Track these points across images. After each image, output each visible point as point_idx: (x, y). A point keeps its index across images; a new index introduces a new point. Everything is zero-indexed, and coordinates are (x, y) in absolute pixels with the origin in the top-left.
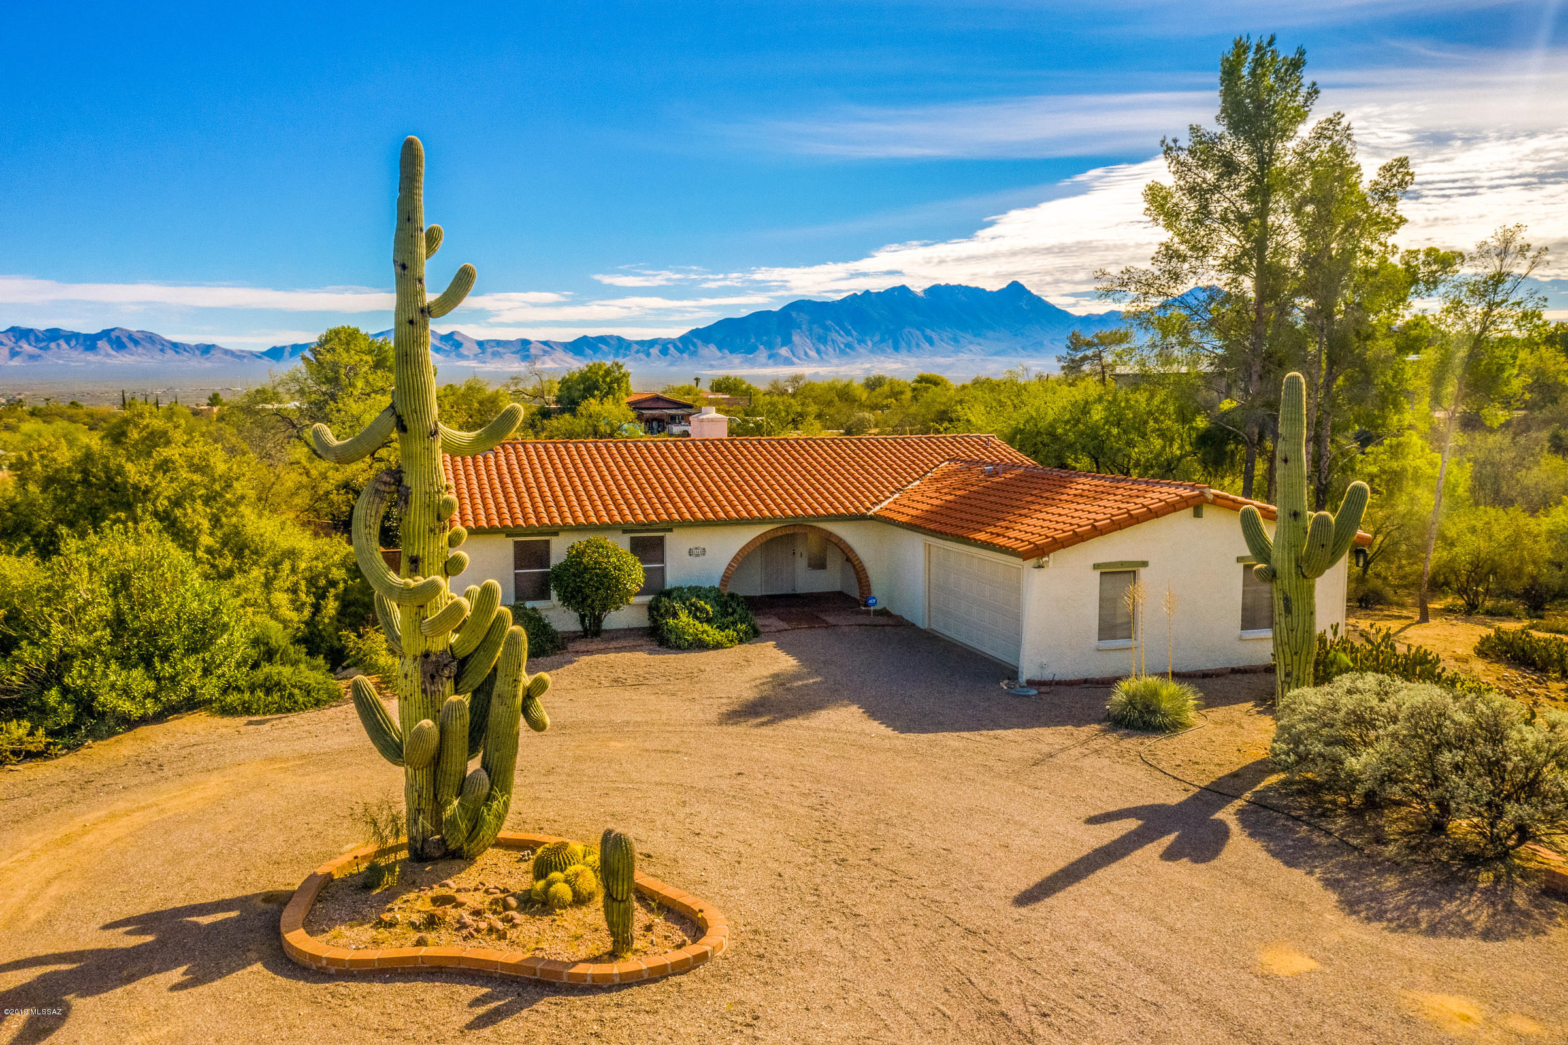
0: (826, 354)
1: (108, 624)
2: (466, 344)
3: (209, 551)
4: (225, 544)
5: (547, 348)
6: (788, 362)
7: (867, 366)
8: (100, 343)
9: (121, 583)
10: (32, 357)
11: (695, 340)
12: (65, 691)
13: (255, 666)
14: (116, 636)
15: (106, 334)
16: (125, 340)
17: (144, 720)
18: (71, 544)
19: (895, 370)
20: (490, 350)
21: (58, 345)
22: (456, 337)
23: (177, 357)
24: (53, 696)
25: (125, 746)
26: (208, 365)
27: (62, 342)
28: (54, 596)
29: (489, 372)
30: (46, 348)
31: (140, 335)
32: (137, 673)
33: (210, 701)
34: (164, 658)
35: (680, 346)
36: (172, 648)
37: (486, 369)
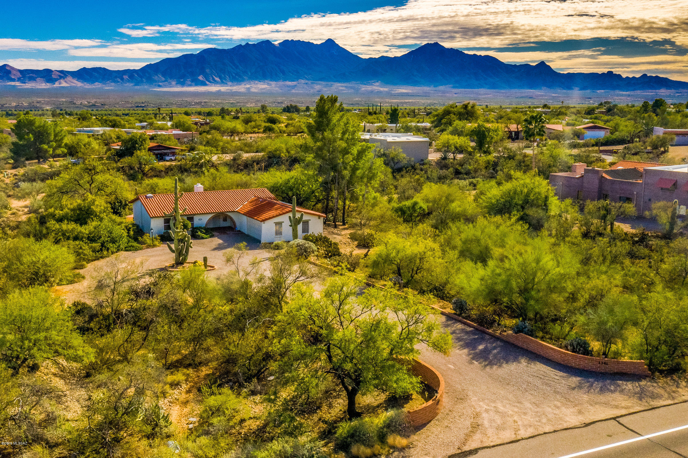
0: (226, 80)
2: (13, 72)
5: (62, 75)
6: (203, 84)
7: (248, 86)
11: (149, 71)
19: (264, 89)
20: (27, 76)
22: (8, 68)
29: (28, 89)
35: (141, 74)
37: (25, 87)
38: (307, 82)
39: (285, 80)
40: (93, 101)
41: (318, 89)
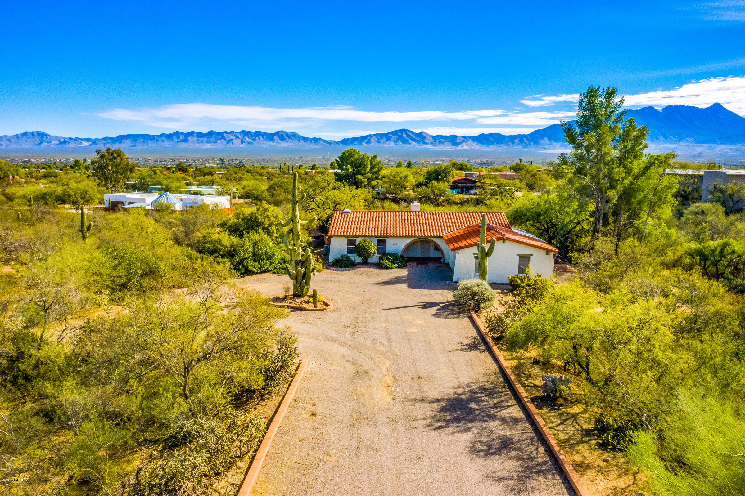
1: (252, 253)
2: (428, 137)
3: (276, 237)
4: (280, 236)
5: (465, 140)
8: (275, 137)
9: (255, 244)
10: (249, 143)
11: (537, 136)
12: (243, 266)
13: (281, 264)
14: (254, 256)
15: (277, 133)
16: (285, 136)
17: (257, 273)
18: (246, 235)
20: (438, 140)
21: (259, 139)
22: (423, 134)
23: (305, 143)
24: (241, 266)
25: (254, 277)
26: (317, 147)
27: (261, 137)
28: (242, 247)
29: (437, 151)
30: (254, 140)
31: (290, 134)
32: (257, 263)
33: (271, 271)
34: (262, 261)
35: (529, 138)
36: (264, 259)
37: (436, 149)
38: (688, 144)
39: (665, 142)
40: (485, 161)
41: (699, 151)
